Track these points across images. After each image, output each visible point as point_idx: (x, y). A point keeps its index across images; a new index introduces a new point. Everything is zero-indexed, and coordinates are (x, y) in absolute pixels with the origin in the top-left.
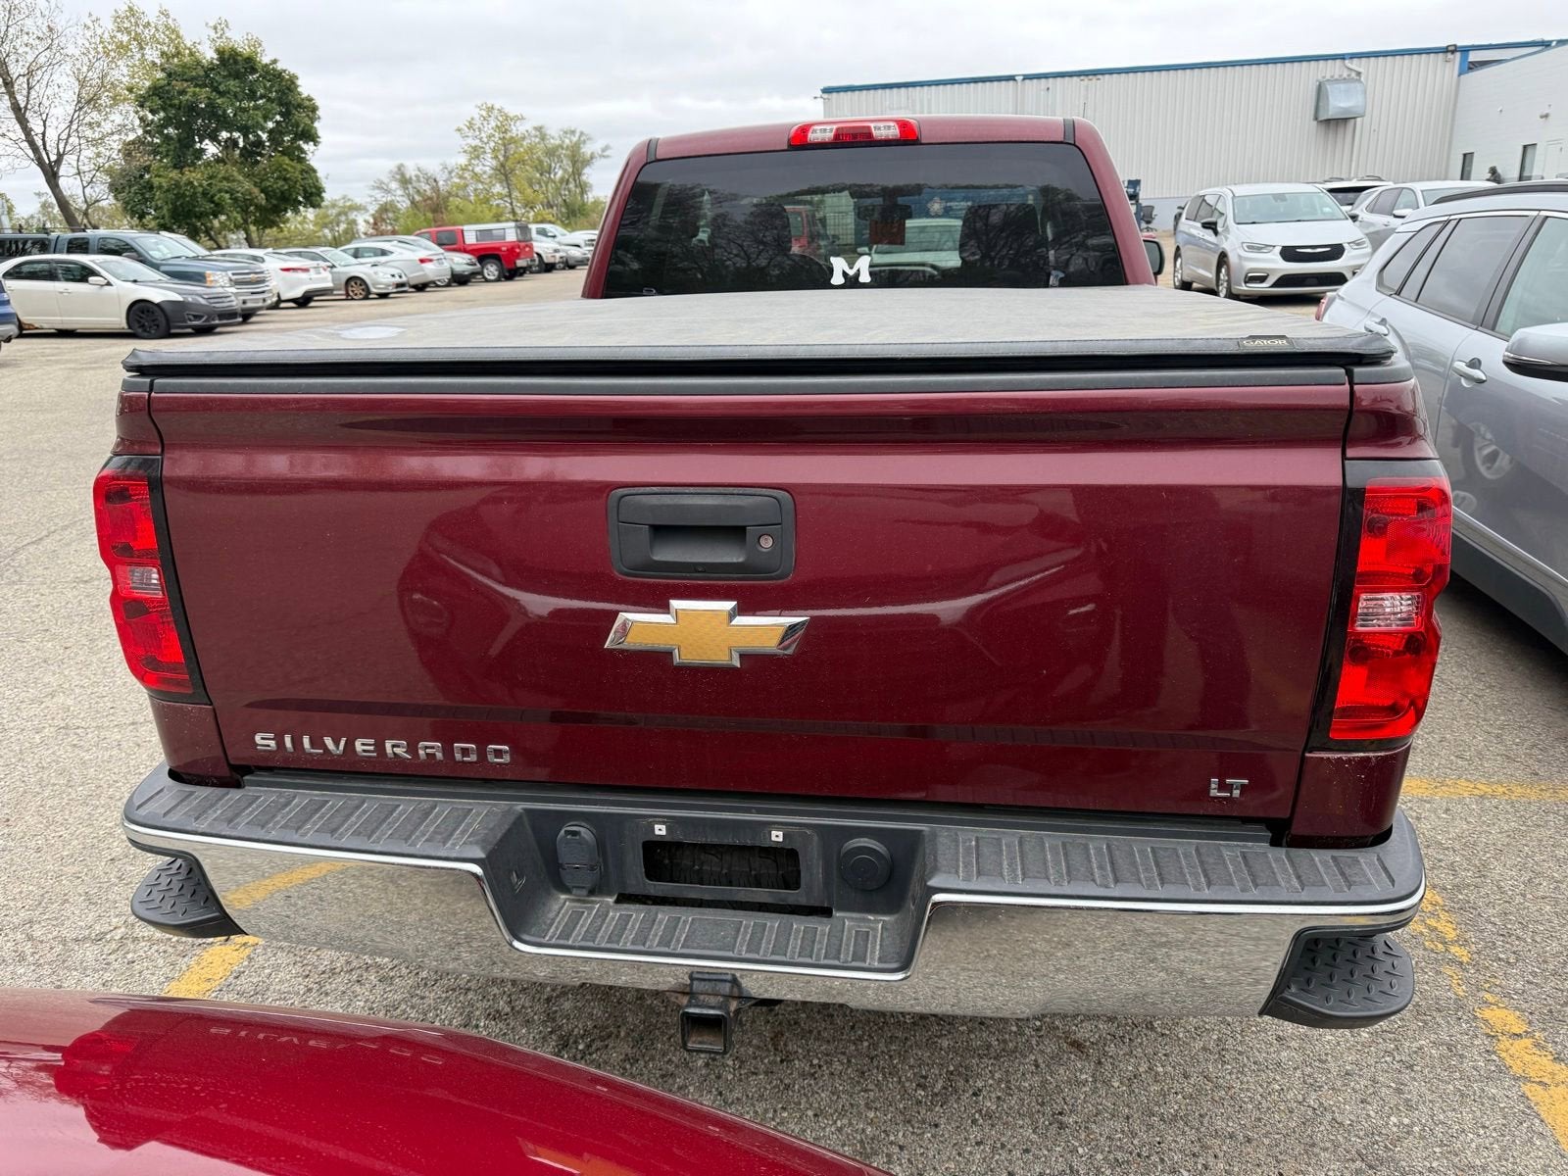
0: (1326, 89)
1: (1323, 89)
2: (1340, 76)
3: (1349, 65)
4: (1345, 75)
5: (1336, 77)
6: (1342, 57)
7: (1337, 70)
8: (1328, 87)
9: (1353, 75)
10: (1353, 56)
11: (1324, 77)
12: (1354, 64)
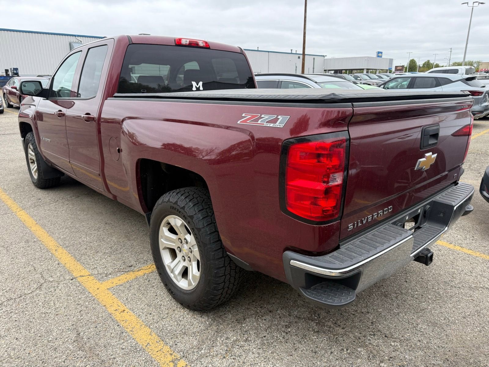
0: (73, 45)
1: (71, 45)
2: (76, 41)
3: (77, 38)
4: (77, 41)
5: (74, 41)
6: (75, 36)
7: (74, 39)
8: (73, 44)
9: (79, 41)
10: (78, 36)
11: (71, 41)
12: (79, 38)
